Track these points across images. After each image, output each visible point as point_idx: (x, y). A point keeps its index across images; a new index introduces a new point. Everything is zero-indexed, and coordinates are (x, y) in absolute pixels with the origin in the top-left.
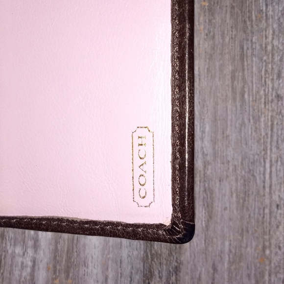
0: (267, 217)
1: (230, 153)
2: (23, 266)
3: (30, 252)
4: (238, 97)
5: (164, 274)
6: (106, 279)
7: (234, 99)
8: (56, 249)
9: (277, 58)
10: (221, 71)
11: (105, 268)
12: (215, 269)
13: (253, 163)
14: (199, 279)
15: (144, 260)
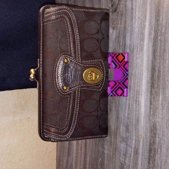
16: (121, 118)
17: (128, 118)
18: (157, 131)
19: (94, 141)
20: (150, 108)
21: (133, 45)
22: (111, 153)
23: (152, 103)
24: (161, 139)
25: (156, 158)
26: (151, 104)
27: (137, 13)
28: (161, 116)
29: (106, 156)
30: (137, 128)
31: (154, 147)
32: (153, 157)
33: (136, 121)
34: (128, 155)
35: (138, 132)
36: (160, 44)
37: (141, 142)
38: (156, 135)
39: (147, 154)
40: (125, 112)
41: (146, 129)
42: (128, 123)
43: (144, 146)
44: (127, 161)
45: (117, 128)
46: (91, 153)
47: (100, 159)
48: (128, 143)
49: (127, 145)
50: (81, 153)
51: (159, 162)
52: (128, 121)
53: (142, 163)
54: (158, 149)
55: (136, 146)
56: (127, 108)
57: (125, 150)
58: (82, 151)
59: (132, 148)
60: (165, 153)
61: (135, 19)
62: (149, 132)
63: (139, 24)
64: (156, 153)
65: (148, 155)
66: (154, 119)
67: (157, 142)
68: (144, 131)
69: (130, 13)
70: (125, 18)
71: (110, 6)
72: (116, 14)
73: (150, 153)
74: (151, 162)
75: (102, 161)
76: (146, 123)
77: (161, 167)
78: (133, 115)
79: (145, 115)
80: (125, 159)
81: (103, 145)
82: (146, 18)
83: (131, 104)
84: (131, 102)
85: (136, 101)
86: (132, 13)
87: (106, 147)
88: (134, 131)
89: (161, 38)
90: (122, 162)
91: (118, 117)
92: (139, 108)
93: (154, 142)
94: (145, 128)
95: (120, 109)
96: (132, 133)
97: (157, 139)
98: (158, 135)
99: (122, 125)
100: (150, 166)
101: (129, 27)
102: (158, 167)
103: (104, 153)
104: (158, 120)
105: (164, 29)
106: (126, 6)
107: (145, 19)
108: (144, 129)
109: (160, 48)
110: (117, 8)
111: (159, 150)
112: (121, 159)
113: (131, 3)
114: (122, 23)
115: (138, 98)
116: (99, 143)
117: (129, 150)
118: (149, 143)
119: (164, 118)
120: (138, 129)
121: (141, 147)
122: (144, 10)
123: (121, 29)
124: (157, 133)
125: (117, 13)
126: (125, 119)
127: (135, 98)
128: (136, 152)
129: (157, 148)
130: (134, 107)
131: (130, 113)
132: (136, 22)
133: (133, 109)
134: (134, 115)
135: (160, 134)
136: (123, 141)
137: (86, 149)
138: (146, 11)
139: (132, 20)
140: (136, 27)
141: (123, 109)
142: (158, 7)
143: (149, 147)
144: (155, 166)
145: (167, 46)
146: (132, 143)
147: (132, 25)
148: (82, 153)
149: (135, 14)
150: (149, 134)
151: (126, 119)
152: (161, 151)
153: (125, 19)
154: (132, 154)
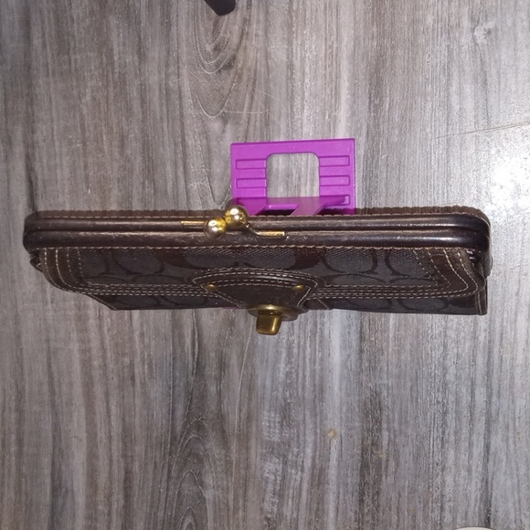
0: (431, 470)
1: (409, 431)
2: (296, 480)
3: (299, 473)
4: (414, 400)
5: (371, 494)
6: (339, 493)
7: (412, 401)
8: (313, 473)
9: (437, 380)
10: (404, 386)
11: (338, 488)
12: (400, 496)
13: (423, 438)
14: (391, 500)
15: (360, 485)
16: (264, 387)
17: (288, 386)
18: (384, 412)
19: (163, 467)
20: (361, 351)
21: (299, 172)
22: (231, 497)
23: (367, 337)
24: (397, 433)
25: (383, 486)
26: (362, 338)
27: (307, 80)
28: (395, 371)
29: (209, 507)
30: (318, 410)
31: (375, 457)
32: (374, 483)
33: (314, 391)
34: (291, 491)
35: (321, 421)
36: (385, 175)
37: (333, 448)
38: (380, 422)
39: (353, 480)
40: (275, 369)
41: (348, 410)
42: (289, 401)
43: (344, 459)
44: (288, 511)
45: (249, 418)
46: (152, 507)
47: (189, 520)
48: (290, 457)
49: (285, 463)
50: (109, 514)
51: (393, 495)
52: (288, 393)
53: (340, 508)
54: (387, 461)
55: (317, 462)
56: (284, 356)
57: (279, 478)
58: (115, 506)
59: (302, 470)
60: (409, 469)
61: (303, 98)
62: (357, 418)
63: (316, 112)
64: (384, 473)
65: (357, 480)
66: (372, 380)
67: (385, 443)
68: (343, 416)
69: (284, 77)
70: (268, 90)
71: (209, 48)
72: (232, 75)
73: (362, 476)
74: (367, 500)
75: (196, 525)
76: (348, 395)
77: (398, 508)
78: (304, 376)
79: (345, 371)
80: (280, 505)
81: (200, 474)
82: (340, 98)
83: (295, 345)
84: (295, 338)
85: (314, 334)
86: (290, 78)
87: (209, 480)
88: (308, 420)
89: (388, 157)
90: (269, 516)
91: (250, 386)
92: (323, 354)
93: (376, 444)
94: (344, 409)
95: (257, 361)
96: (302, 428)
97: (385, 433)
98: (389, 423)
99: (267, 407)
100: (366, 511)
101: (282, 118)
102: (390, 509)
103: (205, 499)
104: (386, 382)
105: (397, 132)
106: (267, 56)
107: (336, 102)
108: (341, 412)
109: (386, 184)
110: (234, 58)
111: (392, 463)
112: (267, 506)
113: (288, 50)
114: (254, 105)
115: (319, 327)
116: (181, 470)
117: (294, 476)
118: (360, 447)
119: (405, 376)
120: (321, 412)
121: (334, 461)
122: (330, 74)
123: (252, 123)
124: (384, 418)
125: (236, 73)
126: (277, 389)
127: (309, 327)
128: (319, 478)
129: (384, 459)
130: (308, 350)
131: (293, 370)
132: (306, 107)
133: (304, 357)
134: (308, 374)
135: (394, 418)
136: (272, 453)
137: (127, 497)
138: (338, 77)
139: (291, 98)
140: (305, 121)
141: (267, 362)
142: (377, 71)
143: (360, 458)
144: (381, 508)
145: (407, 180)
146: (302, 455)
147: (291, 115)
148: (114, 511)
149: (302, 84)
150: (357, 424)
151: (281, 390)
152: (398, 464)
153: (266, 96)
154: (305, 486)
